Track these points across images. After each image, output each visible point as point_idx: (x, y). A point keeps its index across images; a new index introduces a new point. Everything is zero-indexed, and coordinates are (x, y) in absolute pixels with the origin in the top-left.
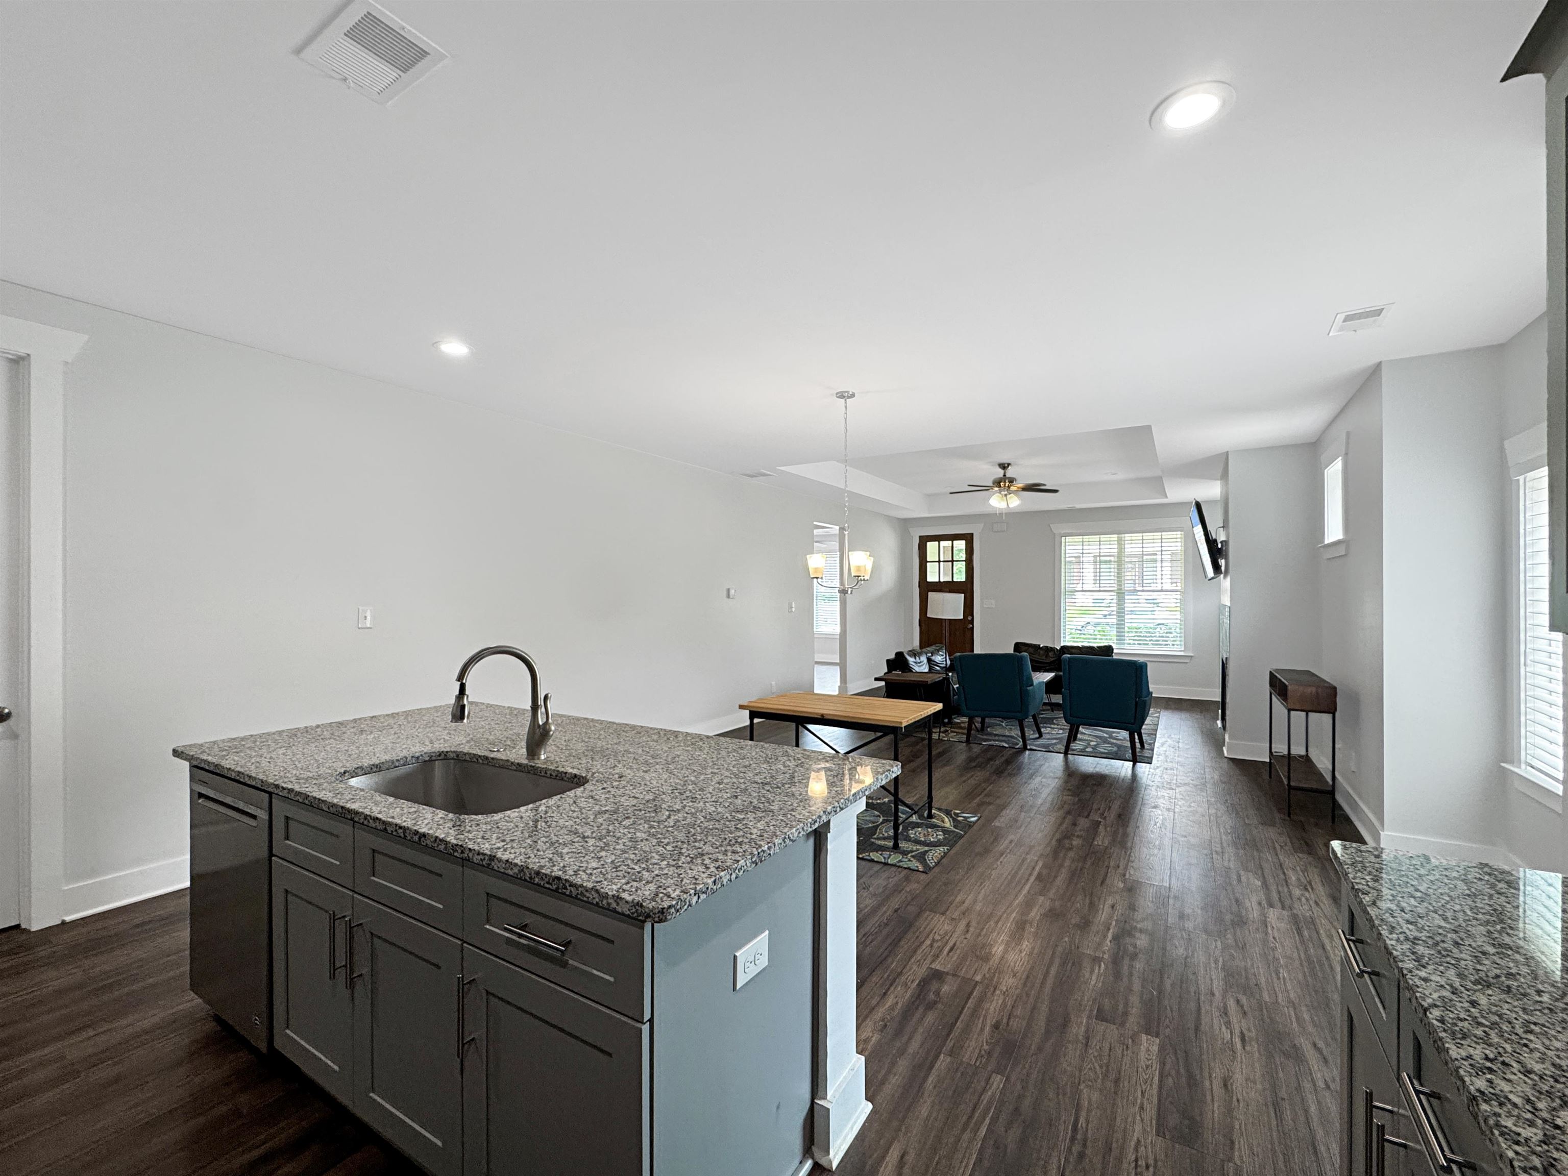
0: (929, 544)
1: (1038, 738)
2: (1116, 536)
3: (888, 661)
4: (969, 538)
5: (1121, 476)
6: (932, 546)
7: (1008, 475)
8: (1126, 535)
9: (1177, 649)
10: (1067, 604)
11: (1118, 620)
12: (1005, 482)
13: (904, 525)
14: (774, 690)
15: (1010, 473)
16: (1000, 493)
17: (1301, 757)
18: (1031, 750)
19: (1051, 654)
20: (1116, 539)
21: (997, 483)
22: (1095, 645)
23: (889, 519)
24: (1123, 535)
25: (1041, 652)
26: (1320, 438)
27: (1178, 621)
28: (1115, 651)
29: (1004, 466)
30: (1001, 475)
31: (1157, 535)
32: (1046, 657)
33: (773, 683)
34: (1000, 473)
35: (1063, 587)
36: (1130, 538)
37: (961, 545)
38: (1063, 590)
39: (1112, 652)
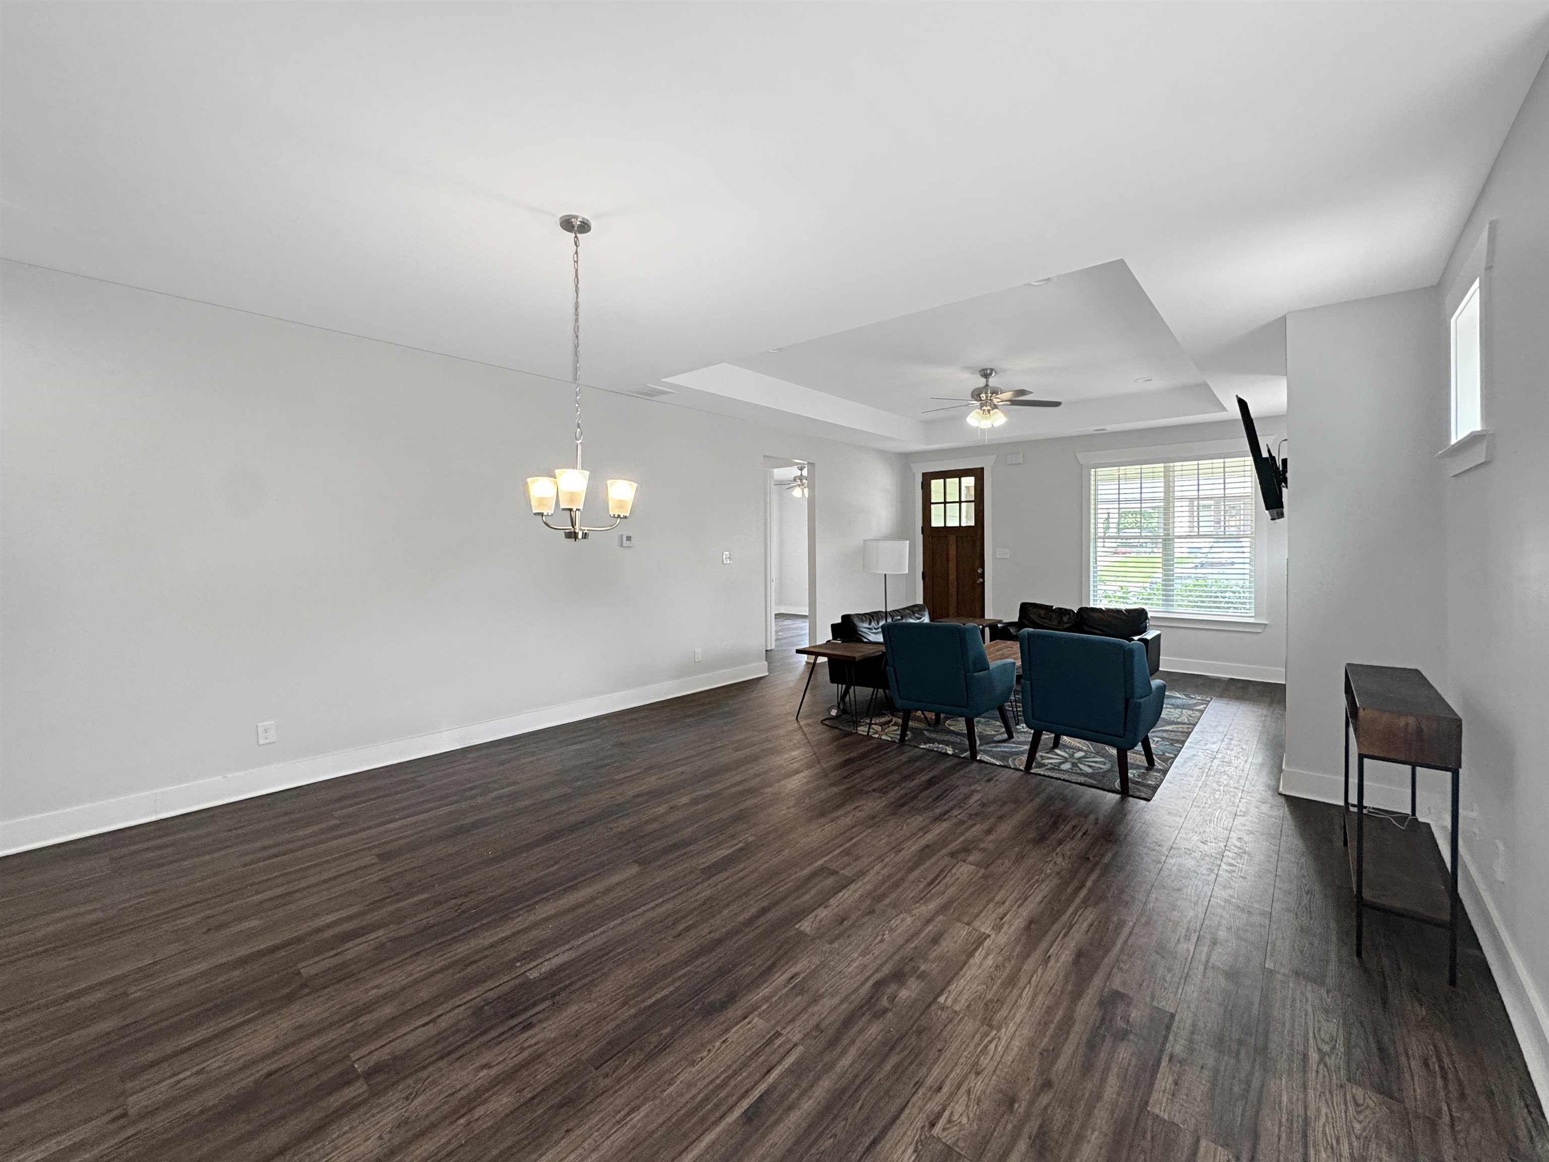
0: (934, 482)
1: (1004, 741)
2: (1162, 465)
3: (834, 627)
4: (978, 473)
5: (1158, 383)
6: (936, 485)
7: (990, 384)
8: (1176, 464)
9: (1246, 615)
10: (1099, 554)
11: (1165, 575)
12: (986, 393)
13: (905, 459)
14: (699, 658)
15: (993, 381)
16: (981, 409)
17: (1401, 818)
18: (981, 761)
19: (1065, 619)
20: (1162, 469)
21: (976, 394)
22: (1123, 607)
23: (883, 454)
24: (1172, 464)
25: (1054, 616)
26: (1441, 279)
27: (1247, 577)
28: (1149, 615)
29: (986, 374)
30: (983, 385)
31: (1218, 462)
32: (1059, 623)
33: (698, 650)
34: (981, 382)
35: (1092, 531)
36: (1180, 468)
37: (969, 482)
38: (1092, 536)
39: (1147, 618)
